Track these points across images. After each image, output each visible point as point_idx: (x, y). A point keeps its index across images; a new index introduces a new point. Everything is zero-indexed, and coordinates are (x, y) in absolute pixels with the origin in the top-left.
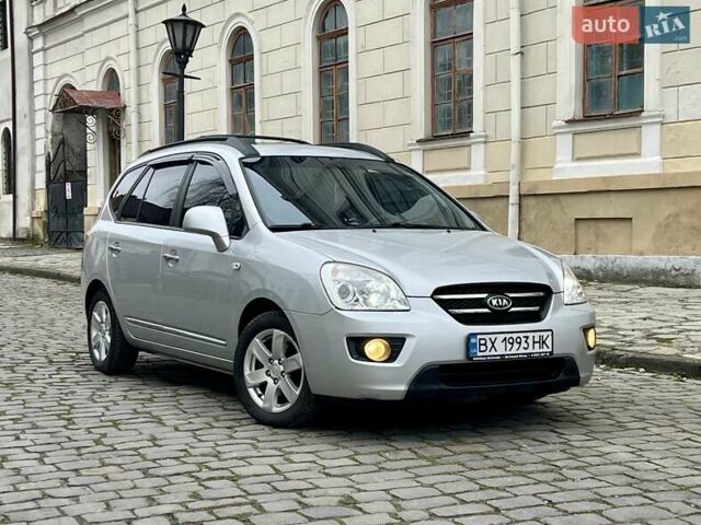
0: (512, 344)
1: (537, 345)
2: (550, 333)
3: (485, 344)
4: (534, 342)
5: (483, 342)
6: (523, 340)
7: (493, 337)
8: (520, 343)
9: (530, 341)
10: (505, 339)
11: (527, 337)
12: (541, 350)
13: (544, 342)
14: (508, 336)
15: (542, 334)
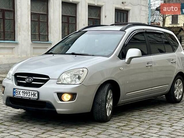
0: (25, 93)
1: (32, 95)
2: (37, 92)
3: (17, 92)
4: (32, 94)
5: (17, 91)
6: (28, 93)
7: (19, 90)
8: (27, 94)
9: (30, 93)
10: (23, 92)
11: (29, 92)
12: (34, 98)
13: (35, 95)
14: (24, 91)
15: (34, 92)
